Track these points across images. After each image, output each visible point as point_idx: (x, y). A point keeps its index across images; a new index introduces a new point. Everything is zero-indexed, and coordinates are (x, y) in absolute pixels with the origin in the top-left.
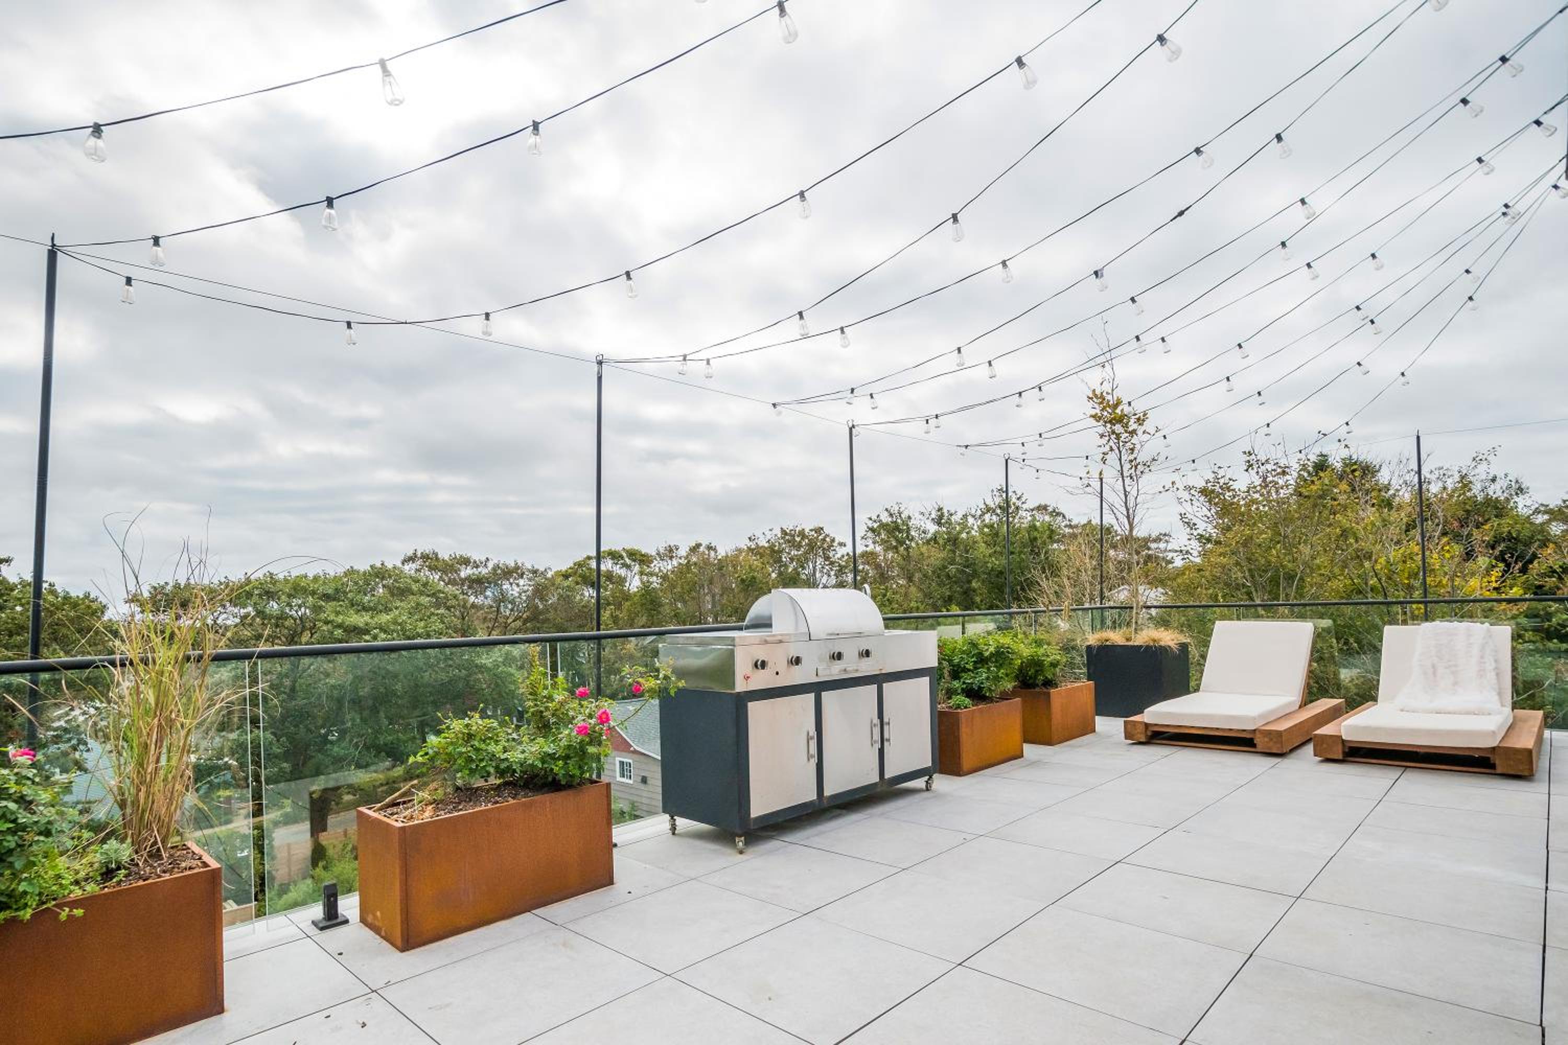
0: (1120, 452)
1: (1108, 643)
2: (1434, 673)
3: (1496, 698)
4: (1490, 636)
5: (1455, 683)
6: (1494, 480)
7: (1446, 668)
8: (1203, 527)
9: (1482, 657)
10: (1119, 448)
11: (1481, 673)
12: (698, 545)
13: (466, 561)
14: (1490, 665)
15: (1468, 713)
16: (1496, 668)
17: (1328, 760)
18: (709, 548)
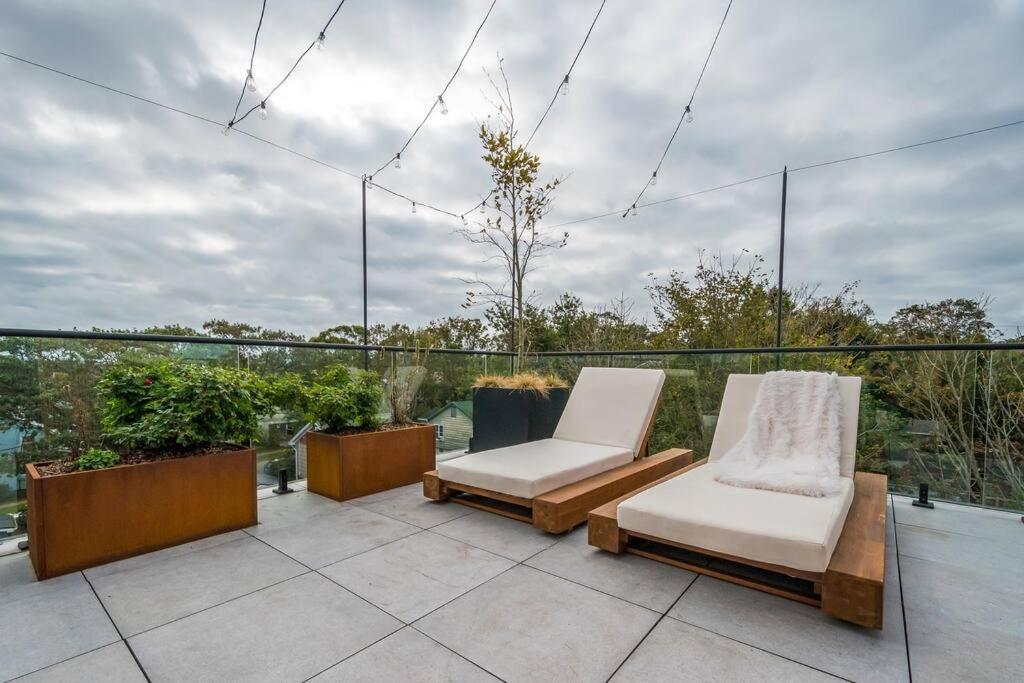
0: (514, 199)
1: (491, 386)
2: (770, 429)
3: (836, 465)
4: (838, 388)
5: (792, 444)
6: (854, 304)
7: (784, 424)
8: (668, 316)
9: (825, 413)
10: (513, 195)
11: (822, 433)
12: (398, 326)
13: (246, 328)
14: (833, 423)
15: (796, 492)
16: (840, 427)
17: (604, 552)
18: (405, 327)
